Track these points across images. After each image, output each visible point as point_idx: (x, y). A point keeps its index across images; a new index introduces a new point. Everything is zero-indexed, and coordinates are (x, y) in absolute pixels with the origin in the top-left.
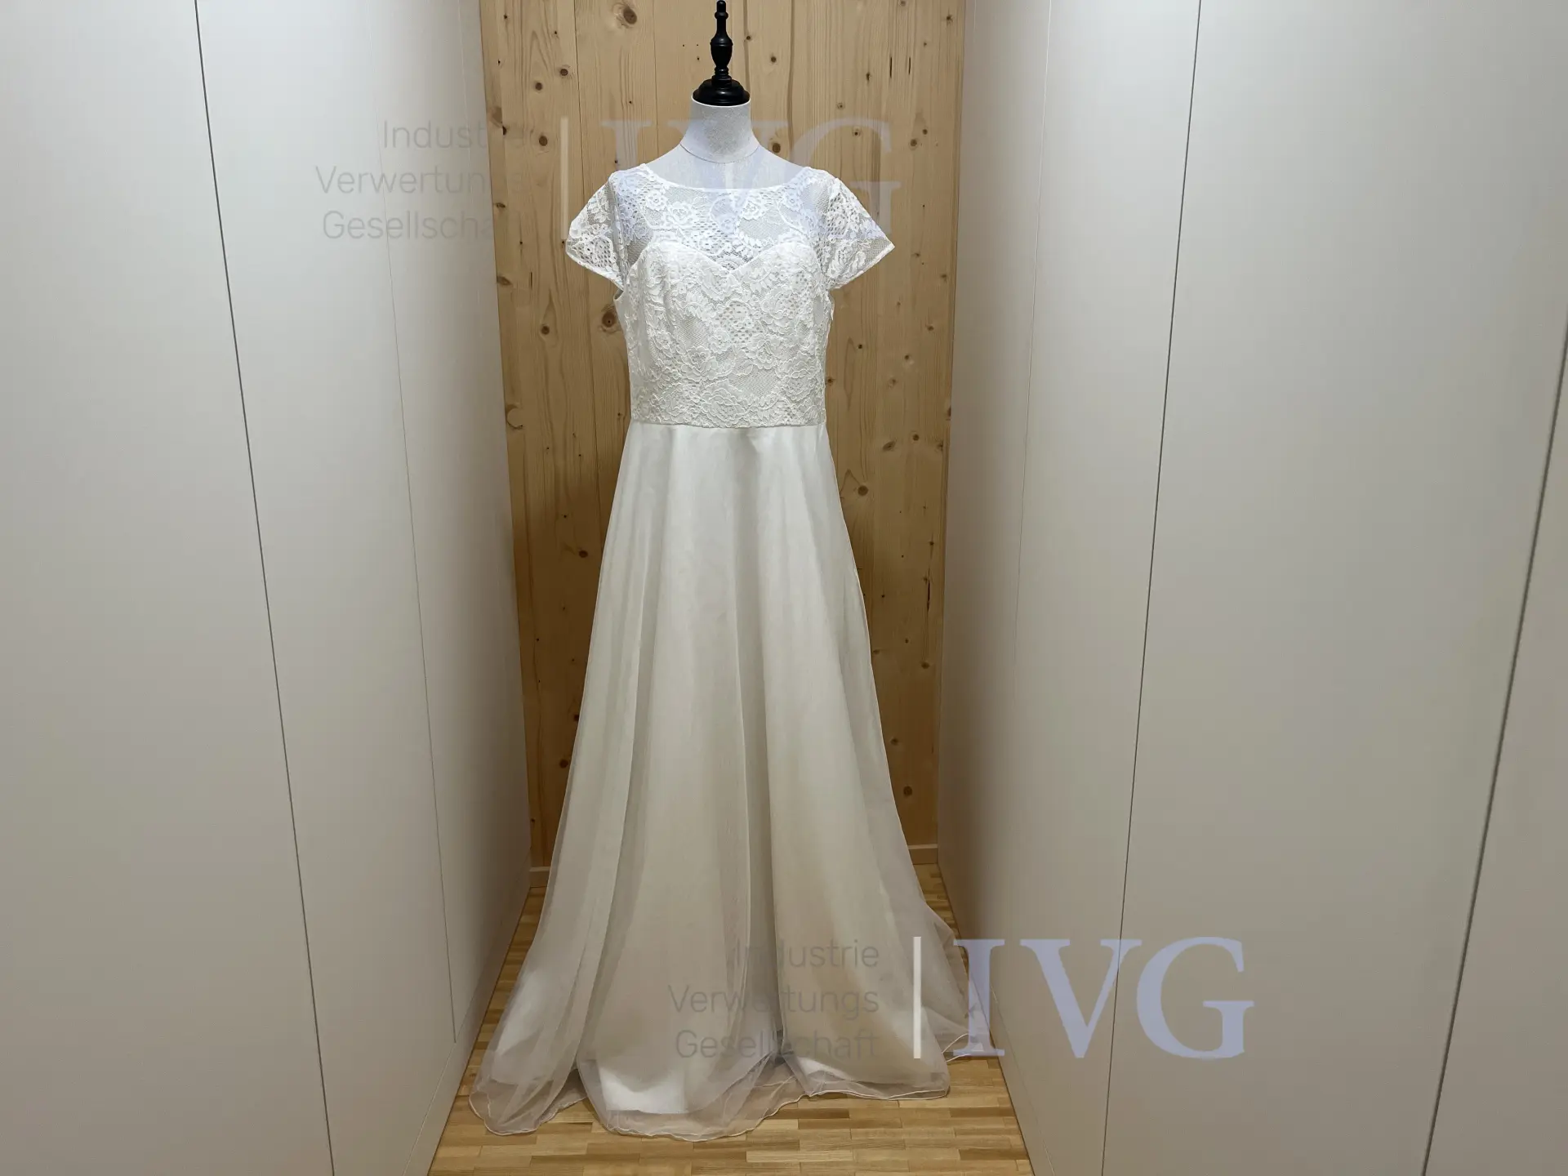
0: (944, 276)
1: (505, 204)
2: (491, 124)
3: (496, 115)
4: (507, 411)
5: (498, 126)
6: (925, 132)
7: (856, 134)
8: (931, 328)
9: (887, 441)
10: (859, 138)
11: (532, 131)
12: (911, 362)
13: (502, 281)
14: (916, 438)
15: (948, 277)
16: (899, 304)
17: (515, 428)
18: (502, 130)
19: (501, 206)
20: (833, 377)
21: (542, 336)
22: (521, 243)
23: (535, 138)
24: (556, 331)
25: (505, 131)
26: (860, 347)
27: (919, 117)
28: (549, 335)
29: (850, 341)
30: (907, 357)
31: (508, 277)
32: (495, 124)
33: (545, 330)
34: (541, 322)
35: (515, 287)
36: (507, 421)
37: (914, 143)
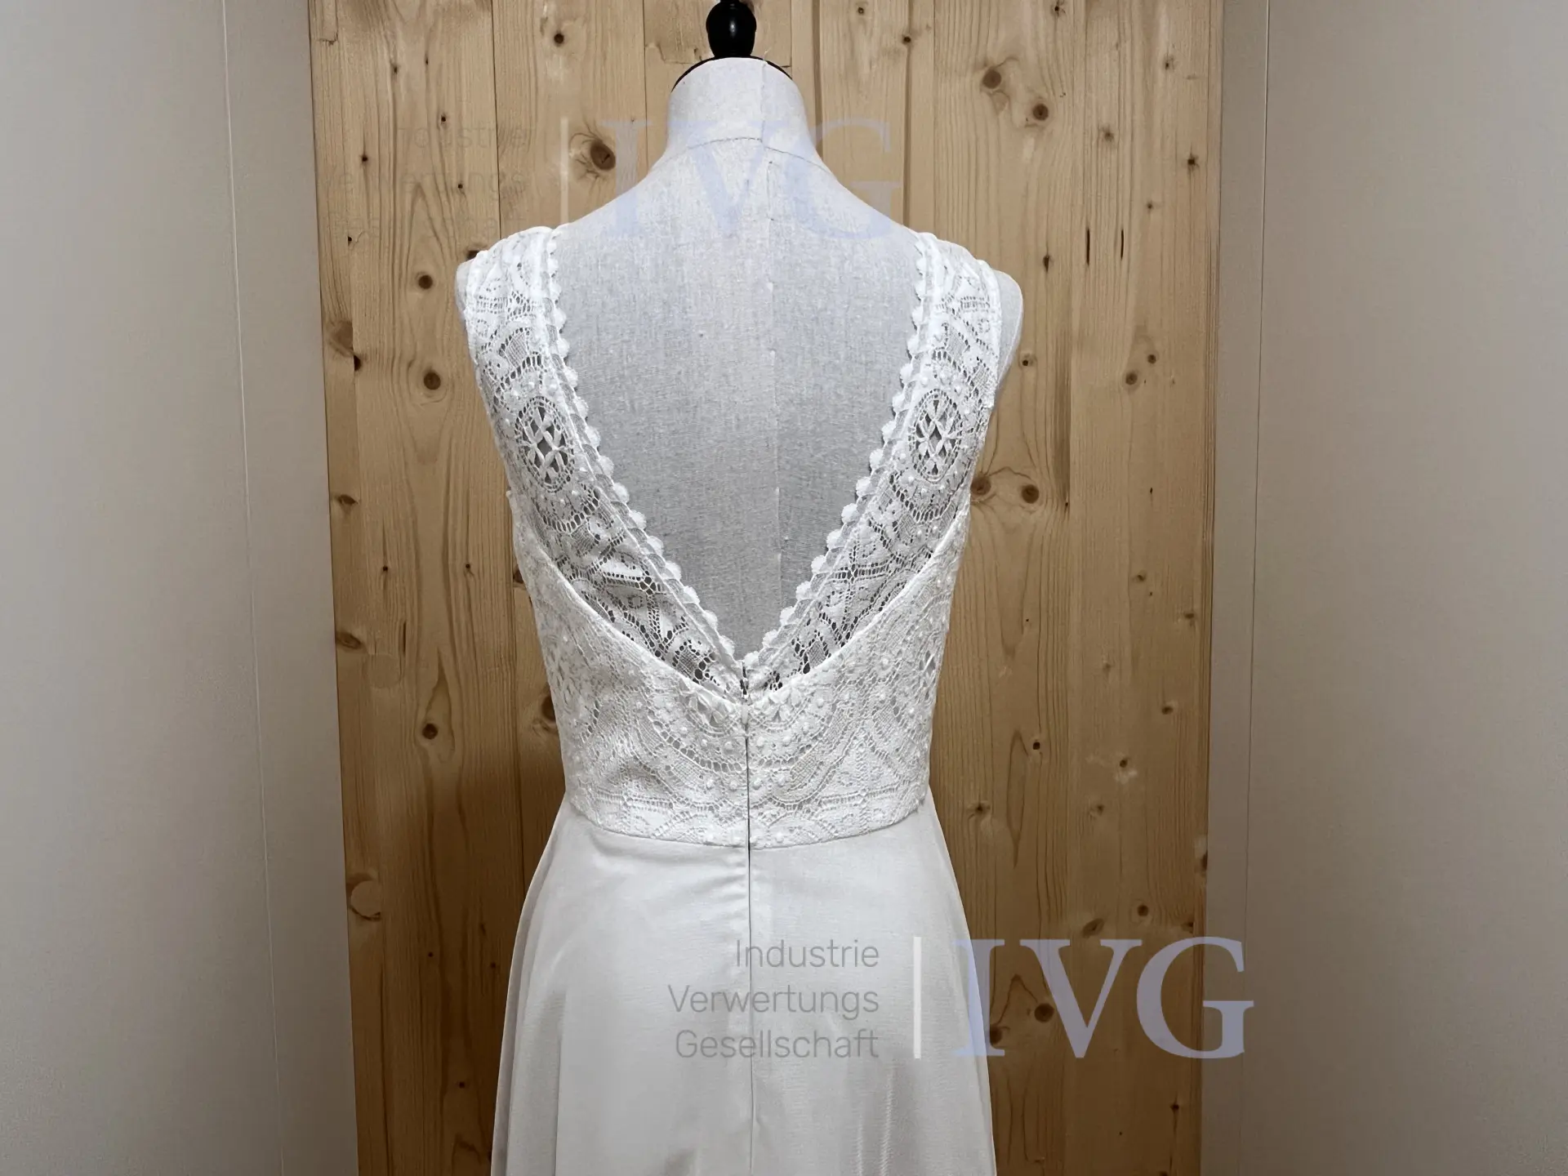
0: (1190, 616)
1: (356, 497)
2: (329, 351)
3: (341, 335)
4: (350, 887)
5: (342, 354)
6: (1152, 359)
7: (1025, 363)
8: (1167, 710)
9: (1088, 918)
10: (1030, 372)
11: (410, 365)
12: (1133, 773)
13: (345, 640)
14: (1143, 910)
15: (1200, 619)
16: (1108, 667)
17: (366, 918)
18: (352, 361)
19: (347, 501)
20: (985, 803)
21: (425, 743)
22: (385, 569)
23: (417, 376)
24: (451, 733)
25: (358, 363)
26: (1037, 745)
27: (1141, 333)
28: (439, 738)
29: (1017, 736)
30: (1123, 763)
31: (359, 632)
32: (337, 350)
33: (430, 731)
34: (421, 716)
35: (371, 652)
36: (350, 907)
37: (1131, 379)
